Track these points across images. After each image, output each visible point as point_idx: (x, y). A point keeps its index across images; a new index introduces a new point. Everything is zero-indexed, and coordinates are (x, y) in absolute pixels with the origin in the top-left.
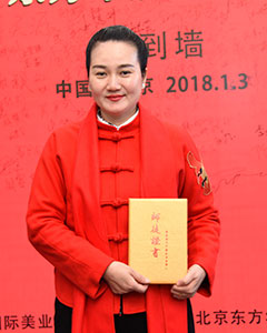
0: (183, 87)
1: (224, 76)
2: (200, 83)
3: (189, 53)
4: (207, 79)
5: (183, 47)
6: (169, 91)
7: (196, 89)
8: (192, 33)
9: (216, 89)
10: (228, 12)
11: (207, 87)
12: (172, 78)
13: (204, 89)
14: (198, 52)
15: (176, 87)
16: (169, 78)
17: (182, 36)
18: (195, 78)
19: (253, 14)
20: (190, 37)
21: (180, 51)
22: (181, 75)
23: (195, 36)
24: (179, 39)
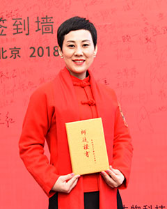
10: (70, 4)
19: (86, 5)
22: (38, 47)
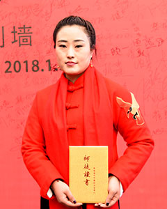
0: (17, 69)
1: (49, 61)
2: (30, 66)
3: (22, 43)
4: (35, 63)
5: (17, 38)
6: (7, 71)
7: (27, 71)
8: (24, 28)
9: (43, 70)
11: (35, 68)
12: (9, 62)
13: (33, 70)
14: (29, 42)
15: (12, 69)
16: (7, 62)
17: (17, 30)
18: (26, 62)
20: (23, 30)
21: (15, 41)
23: (26, 30)
24: (14, 32)
